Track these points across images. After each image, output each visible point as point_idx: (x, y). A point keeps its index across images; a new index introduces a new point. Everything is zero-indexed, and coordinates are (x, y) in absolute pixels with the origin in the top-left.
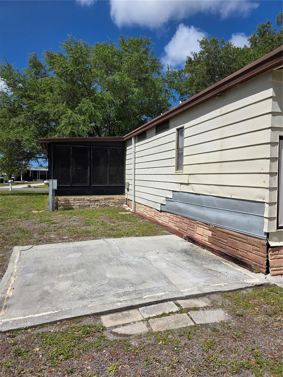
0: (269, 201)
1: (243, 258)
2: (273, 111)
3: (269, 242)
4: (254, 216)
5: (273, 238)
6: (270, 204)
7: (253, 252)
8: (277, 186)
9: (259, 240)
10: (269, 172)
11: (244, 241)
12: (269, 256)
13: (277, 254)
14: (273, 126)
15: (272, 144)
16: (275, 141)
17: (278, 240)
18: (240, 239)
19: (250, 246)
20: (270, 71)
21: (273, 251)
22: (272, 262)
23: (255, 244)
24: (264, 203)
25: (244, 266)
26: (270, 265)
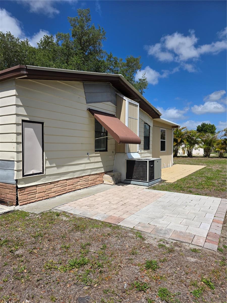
0: (17, 160)
1: (5, 199)
2: (16, 104)
3: (18, 185)
4: (10, 170)
5: (20, 182)
6: (18, 162)
7: (10, 194)
8: (22, 150)
9: (12, 185)
10: (16, 142)
11: (5, 187)
12: (18, 194)
13: (24, 192)
14: (17, 113)
15: (17, 124)
16: (19, 123)
17: (24, 183)
18: (3, 187)
19: (8, 190)
20: (14, 78)
21: (21, 191)
22: (20, 197)
23: (11, 188)
24: (14, 161)
25: (4, 203)
26: (19, 199)
